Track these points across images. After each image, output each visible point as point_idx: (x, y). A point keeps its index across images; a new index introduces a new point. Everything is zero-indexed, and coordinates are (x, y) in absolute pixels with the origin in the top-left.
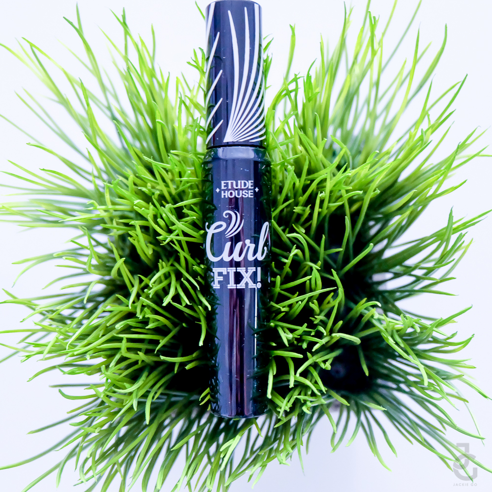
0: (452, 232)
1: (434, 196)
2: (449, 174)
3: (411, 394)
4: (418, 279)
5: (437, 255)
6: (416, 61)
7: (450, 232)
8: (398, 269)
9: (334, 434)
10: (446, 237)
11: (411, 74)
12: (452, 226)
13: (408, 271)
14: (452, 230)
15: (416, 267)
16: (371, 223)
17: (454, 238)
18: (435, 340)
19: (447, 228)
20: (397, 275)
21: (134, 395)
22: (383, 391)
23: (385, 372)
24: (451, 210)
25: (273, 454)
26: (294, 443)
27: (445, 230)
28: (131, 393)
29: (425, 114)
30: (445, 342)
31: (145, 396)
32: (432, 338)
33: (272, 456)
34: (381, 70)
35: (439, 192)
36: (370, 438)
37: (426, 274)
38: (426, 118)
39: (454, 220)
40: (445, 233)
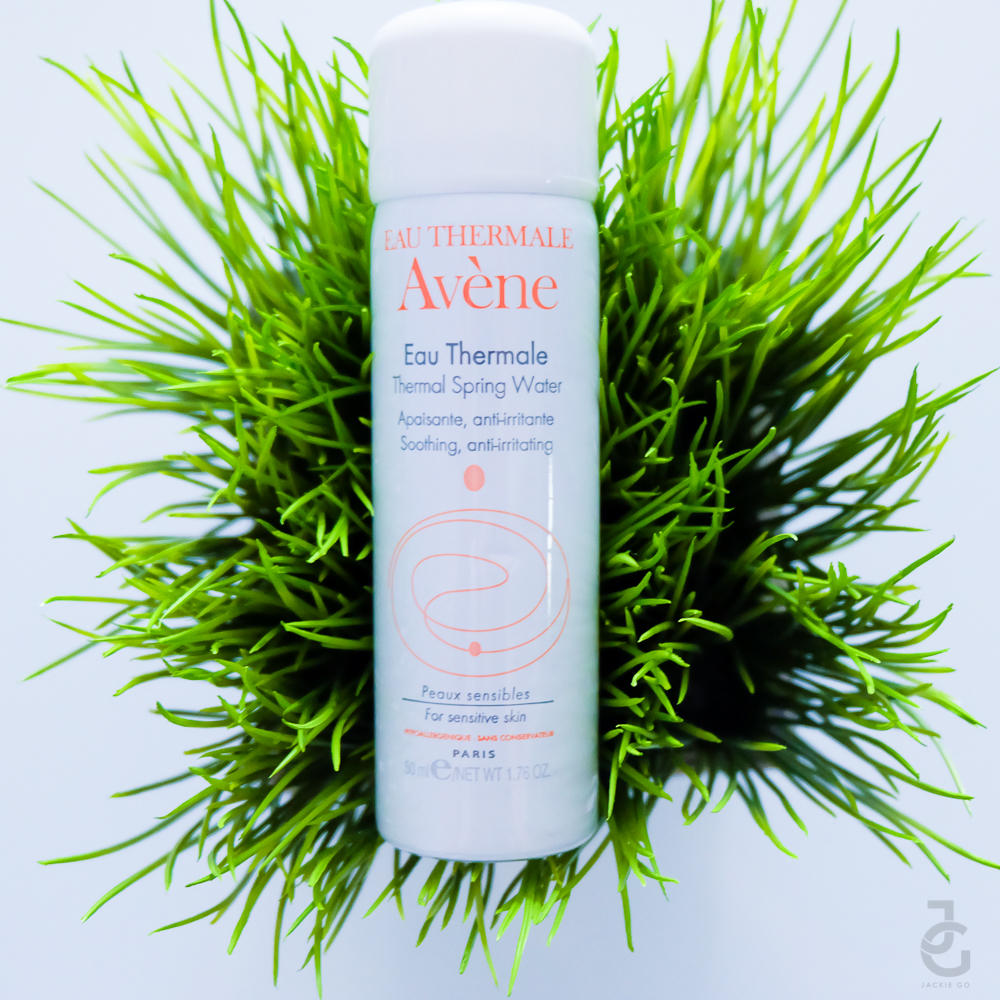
0: (914, 416)
1: (879, 352)
2: (904, 313)
3: (829, 729)
4: (848, 510)
5: (883, 466)
6: (844, 98)
7: (910, 415)
8: (805, 494)
10: (903, 427)
11: (833, 124)
12: (914, 406)
13: (822, 498)
14: (914, 413)
15: (843, 486)
16: (758, 410)
17: (916, 427)
18: (879, 625)
19: (904, 411)
20: (803, 507)
22: (774, 729)
23: (782, 693)
24: (914, 372)
27: (899, 415)
29: (864, 193)
30: (896, 627)
32: (874, 619)
34: (773, 123)
35: (887, 343)
37: (863, 499)
38: (865, 203)
39: (920, 394)
40: (902, 417)
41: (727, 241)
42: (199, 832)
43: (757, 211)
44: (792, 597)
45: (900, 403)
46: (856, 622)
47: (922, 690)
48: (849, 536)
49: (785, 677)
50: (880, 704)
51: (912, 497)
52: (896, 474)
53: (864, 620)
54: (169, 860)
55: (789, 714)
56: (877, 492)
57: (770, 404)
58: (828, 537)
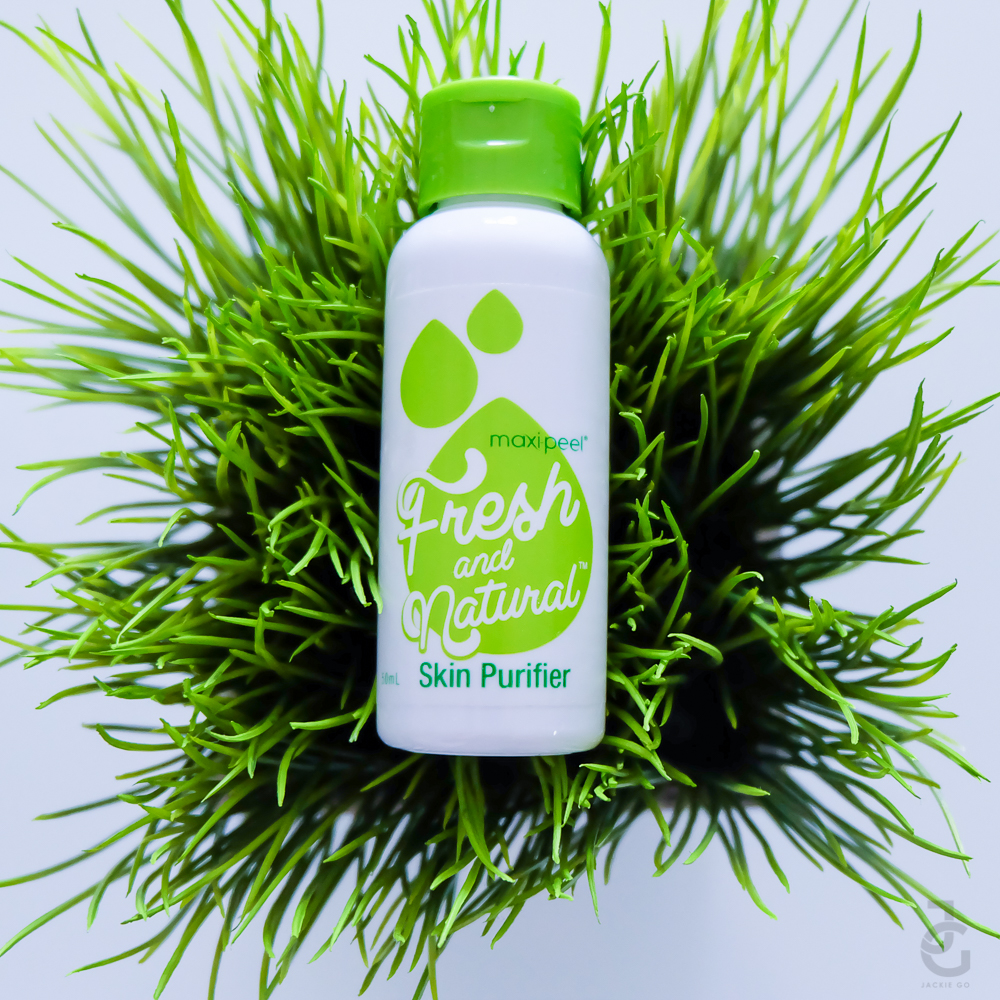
0: (919, 437)
1: (886, 363)
3: (822, 771)
4: (850, 535)
5: (886, 489)
6: (856, 93)
7: (915, 435)
8: (804, 515)
9: (663, 843)
10: (907, 447)
11: (842, 122)
12: (919, 424)
13: (824, 520)
14: (920, 433)
15: (844, 509)
16: (759, 422)
17: (922, 448)
18: (878, 661)
19: (909, 430)
20: (804, 528)
21: (251, 749)
22: (766, 768)
23: (772, 728)
24: (920, 388)
25: (538, 883)
26: (581, 861)
27: (905, 434)
28: (244, 745)
29: (871, 198)
30: (895, 665)
31: (277, 752)
32: (871, 654)
33: (536, 884)
34: (782, 116)
35: (895, 355)
36: (736, 854)
37: (865, 525)
38: (875, 206)
39: (925, 413)
40: (906, 438)
41: (731, 240)
42: (132, 862)
43: (765, 207)
44: (772, 630)
45: (904, 422)
46: (851, 656)
47: (922, 735)
48: (849, 563)
49: (775, 712)
50: (873, 747)
51: (915, 527)
52: (902, 498)
53: (859, 654)
54: (97, 892)
55: (783, 753)
56: (881, 517)
57: (771, 416)
58: (827, 564)
